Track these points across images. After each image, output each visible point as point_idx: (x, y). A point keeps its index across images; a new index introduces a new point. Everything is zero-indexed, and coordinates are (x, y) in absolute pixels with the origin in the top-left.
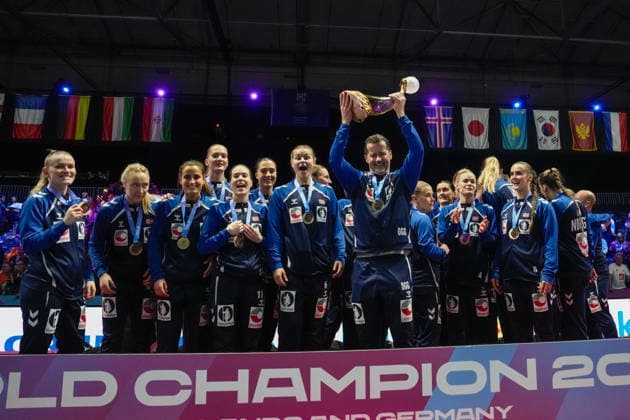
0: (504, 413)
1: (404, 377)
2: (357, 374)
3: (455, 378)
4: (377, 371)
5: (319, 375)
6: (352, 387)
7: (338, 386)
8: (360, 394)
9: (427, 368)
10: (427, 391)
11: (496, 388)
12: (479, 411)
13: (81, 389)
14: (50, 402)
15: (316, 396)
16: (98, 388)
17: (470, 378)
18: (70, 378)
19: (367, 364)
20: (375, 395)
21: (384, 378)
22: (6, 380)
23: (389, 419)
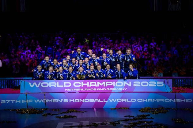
0: (126, 89)
1: (111, 84)
2: (104, 83)
3: (118, 84)
4: (107, 83)
5: (98, 83)
6: (103, 85)
7: (101, 84)
8: (104, 86)
9: (114, 82)
10: (114, 86)
11: (124, 86)
13: (66, 84)
14: (62, 86)
15: (98, 86)
16: (69, 84)
17: (120, 84)
18: (65, 83)
19: (105, 82)
20: (107, 86)
21: (108, 84)
22: (57, 83)
23: (109, 89)
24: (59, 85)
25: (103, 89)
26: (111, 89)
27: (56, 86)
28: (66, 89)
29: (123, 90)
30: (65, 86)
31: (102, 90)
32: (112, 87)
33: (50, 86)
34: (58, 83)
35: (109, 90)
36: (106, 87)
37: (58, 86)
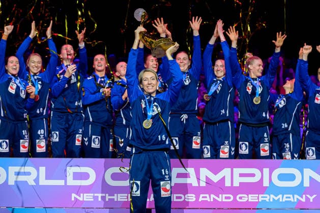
0: (311, 199)
1: (253, 175)
2: (226, 172)
3: (282, 177)
4: (237, 171)
5: (205, 172)
6: (223, 179)
7: (215, 178)
8: (228, 183)
9: (266, 171)
10: (266, 183)
11: (307, 184)
12: (296, 196)
13: (77, 176)
14: (61, 183)
15: (203, 184)
16: (85, 176)
17: (292, 177)
18: (71, 170)
19: (232, 167)
20: (236, 184)
21: (241, 175)
22: (38, 170)
23: (243, 198)
24: (48, 177)
25: (222, 198)
26: (252, 198)
27: (37, 180)
28: (74, 195)
29: (299, 202)
30: (71, 182)
31: (220, 200)
32: (258, 188)
33: (11, 182)
34: (43, 170)
35: (245, 200)
36: (234, 190)
37: (43, 182)
